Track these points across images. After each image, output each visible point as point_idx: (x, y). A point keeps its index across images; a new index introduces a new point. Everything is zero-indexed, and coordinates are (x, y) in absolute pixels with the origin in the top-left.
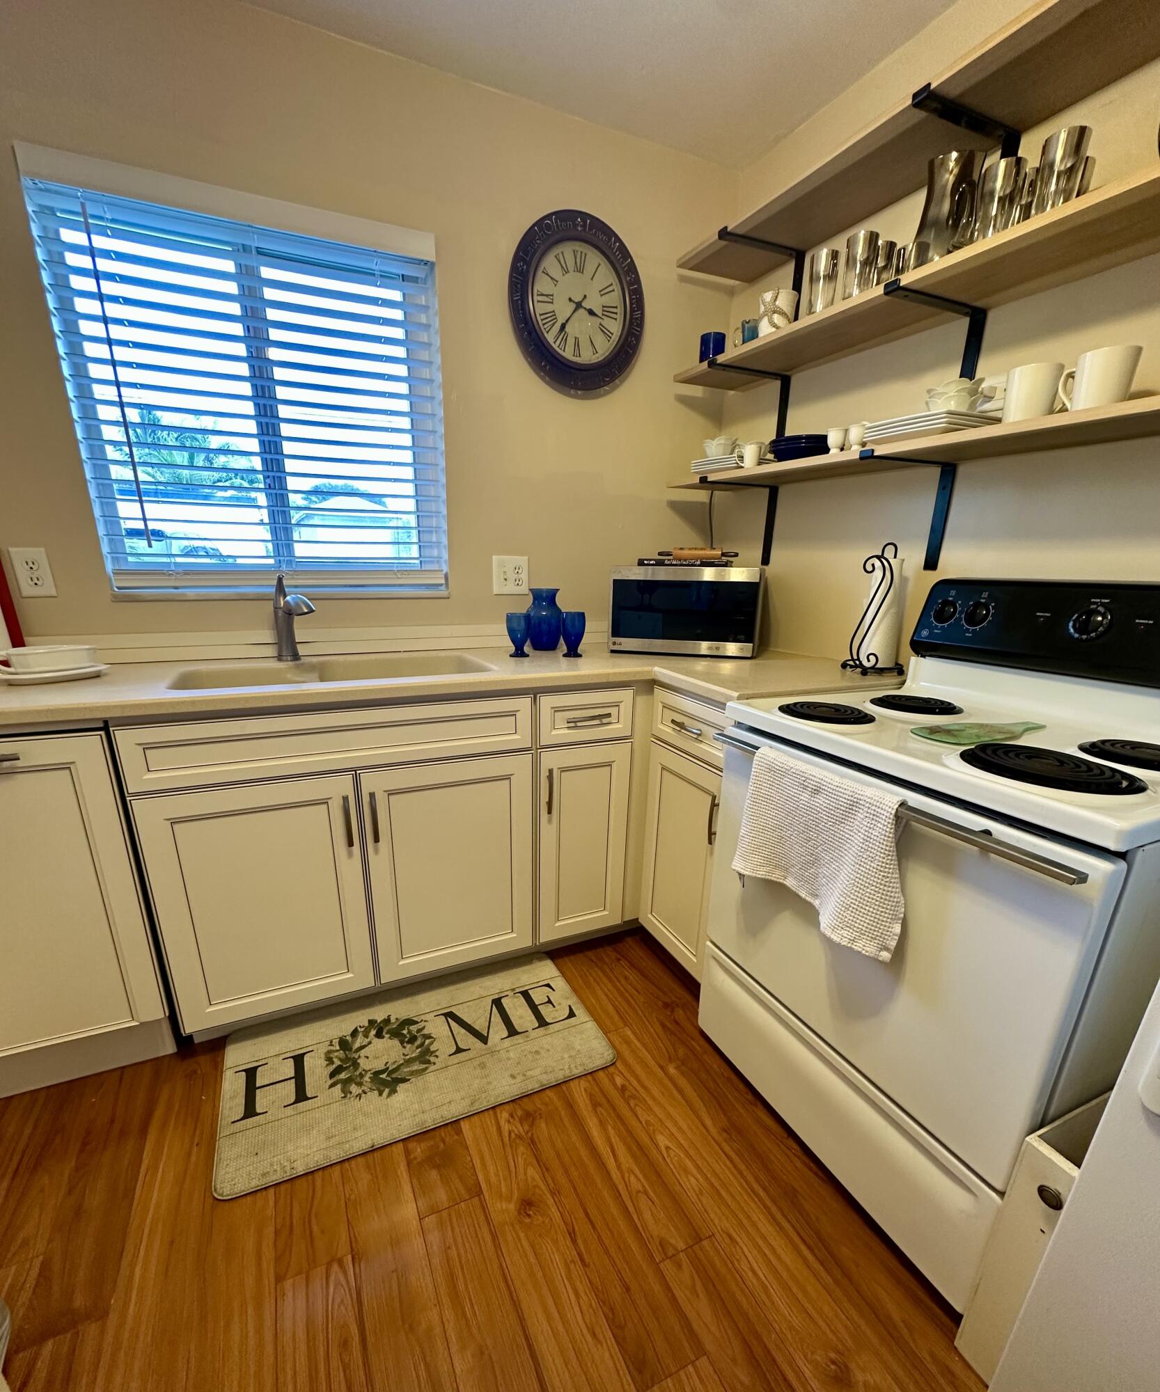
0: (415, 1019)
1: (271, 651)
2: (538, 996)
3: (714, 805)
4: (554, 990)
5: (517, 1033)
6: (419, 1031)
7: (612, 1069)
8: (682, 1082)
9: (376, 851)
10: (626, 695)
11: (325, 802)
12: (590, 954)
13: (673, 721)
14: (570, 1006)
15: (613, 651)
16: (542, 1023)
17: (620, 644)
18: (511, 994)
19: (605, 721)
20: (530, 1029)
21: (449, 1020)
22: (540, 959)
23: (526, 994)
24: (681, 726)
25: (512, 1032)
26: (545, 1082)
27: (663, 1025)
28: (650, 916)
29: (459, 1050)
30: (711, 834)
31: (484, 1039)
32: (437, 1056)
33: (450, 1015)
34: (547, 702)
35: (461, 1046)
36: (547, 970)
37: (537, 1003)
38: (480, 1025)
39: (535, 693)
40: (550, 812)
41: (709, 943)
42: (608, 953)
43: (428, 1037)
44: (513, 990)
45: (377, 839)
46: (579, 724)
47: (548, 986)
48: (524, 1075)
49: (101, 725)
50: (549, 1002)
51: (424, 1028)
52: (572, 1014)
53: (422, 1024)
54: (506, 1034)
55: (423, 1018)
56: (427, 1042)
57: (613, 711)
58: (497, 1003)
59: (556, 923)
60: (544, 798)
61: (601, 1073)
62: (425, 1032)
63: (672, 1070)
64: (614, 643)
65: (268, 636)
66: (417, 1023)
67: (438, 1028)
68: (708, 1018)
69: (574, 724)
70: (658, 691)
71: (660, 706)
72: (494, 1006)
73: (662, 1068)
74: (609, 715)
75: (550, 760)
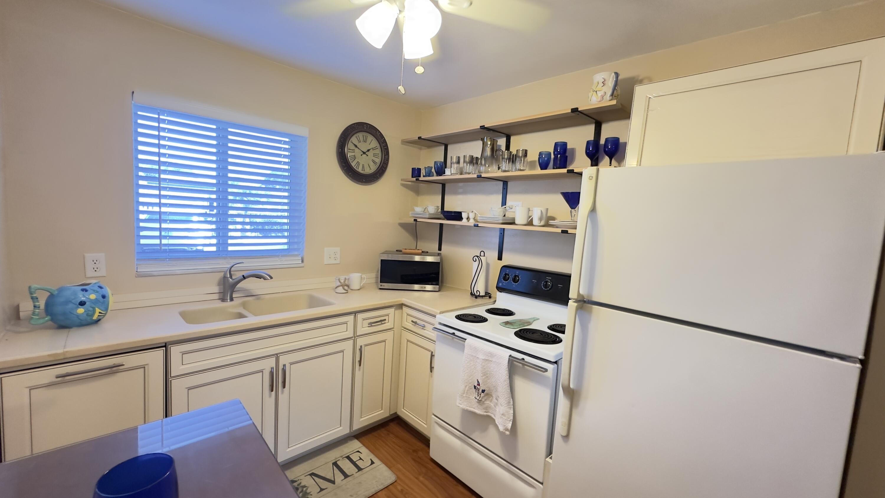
0: (295, 480)
1: (216, 296)
2: (355, 458)
3: (432, 356)
4: (361, 453)
5: (349, 476)
6: (299, 485)
7: (395, 484)
8: (427, 483)
9: (282, 392)
10: (391, 311)
11: (262, 371)
12: (375, 434)
13: (412, 321)
14: (371, 459)
15: (380, 289)
16: (359, 469)
17: (384, 286)
18: (341, 459)
19: (383, 322)
20: (354, 473)
21: (313, 476)
22: (351, 440)
23: (348, 458)
24: (415, 323)
25: (346, 476)
26: (367, 495)
27: (414, 460)
28: (403, 410)
29: (322, 490)
30: (432, 368)
31: (333, 482)
32: (311, 495)
33: (312, 474)
34: (360, 316)
35: (323, 487)
36: (356, 444)
37: (355, 461)
38: (329, 476)
39: (355, 313)
40: (360, 365)
41: (433, 416)
42: (383, 432)
43: (305, 486)
44: (341, 456)
45: (284, 387)
46: (373, 325)
47: (358, 452)
48: (357, 494)
49: (164, 345)
50: (361, 459)
51: (301, 483)
52: (373, 463)
53: (298, 482)
54: (343, 477)
55: (299, 478)
56: (304, 489)
57: (386, 318)
58: (335, 464)
59: (360, 419)
60: (358, 359)
61: (391, 486)
62: (302, 484)
63: (421, 479)
64: (381, 286)
65: (216, 289)
66: (296, 481)
67: (308, 481)
68: (435, 453)
69: (371, 325)
70: (404, 308)
71: (406, 314)
72: (334, 466)
73: (417, 478)
74: (385, 320)
75: (360, 342)
